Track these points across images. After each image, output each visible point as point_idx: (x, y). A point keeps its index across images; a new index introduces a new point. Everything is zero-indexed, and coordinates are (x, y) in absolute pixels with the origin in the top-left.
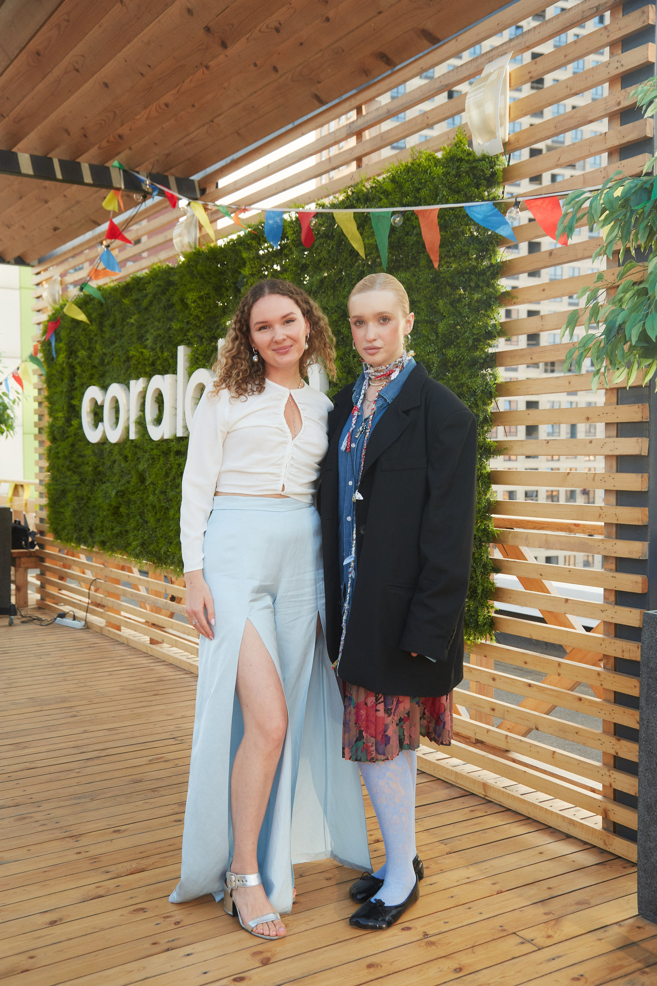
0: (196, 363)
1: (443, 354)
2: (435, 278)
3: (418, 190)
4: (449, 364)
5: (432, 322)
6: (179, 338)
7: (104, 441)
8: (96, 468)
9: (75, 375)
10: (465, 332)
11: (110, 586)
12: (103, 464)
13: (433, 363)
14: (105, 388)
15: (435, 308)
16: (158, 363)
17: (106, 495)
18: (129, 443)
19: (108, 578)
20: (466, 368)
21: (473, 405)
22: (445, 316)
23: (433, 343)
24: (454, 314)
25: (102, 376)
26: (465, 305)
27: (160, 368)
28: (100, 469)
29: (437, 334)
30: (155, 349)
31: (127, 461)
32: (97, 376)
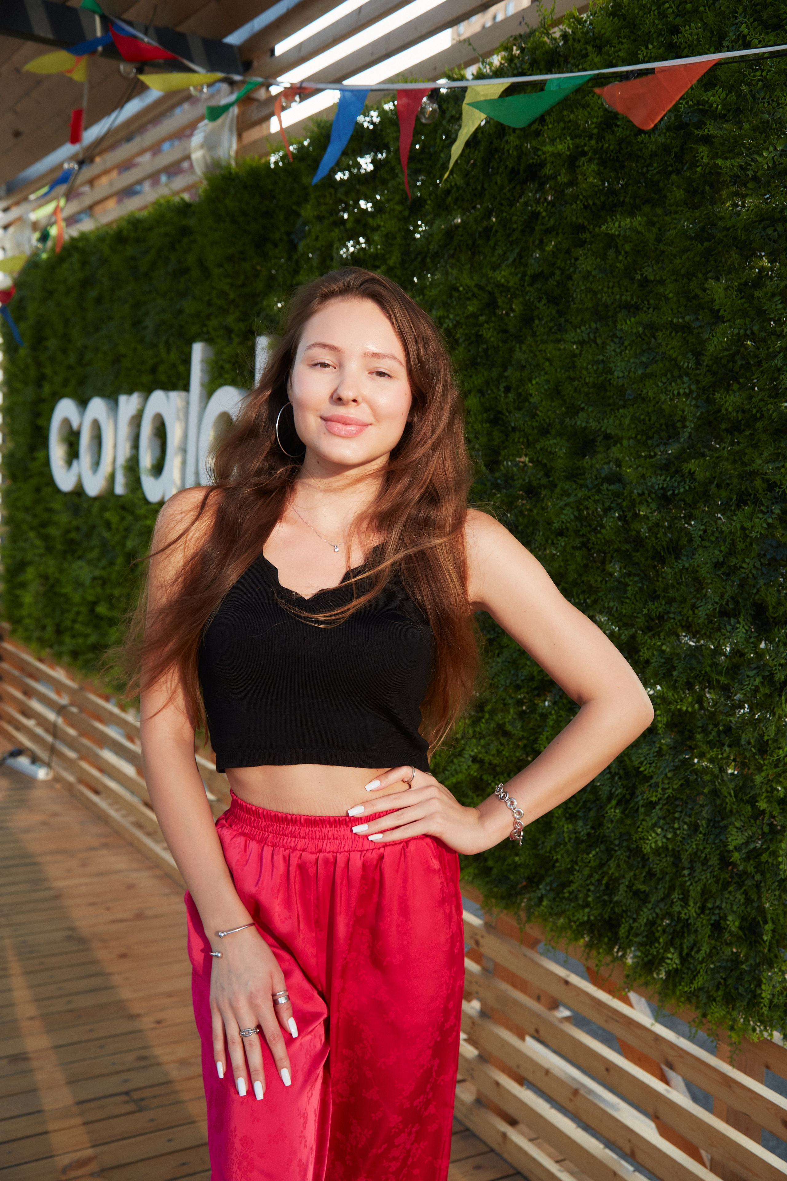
0: (220, 375)
1: (709, 401)
2: (703, 229)
3: (675, 30)
4: (724, 426)
5: (686, 328)
6: (195, 329)
7: (79, 491)
8: (67, 533)
9: (43, 377)
10: (772, 356)
13: (684, 419)
14: (83, 403)
15: (697, 296)
16: (162, 368)
17: (79, 584)
18: (113, 502)
19: (83, 708)
20: (764, 437)
21: (777, 523)
22: (723, 317)
23: (687, 375)
24: (745, 314)
25: (82, 382)
26: (774, 295)
27: (164, 378)
28: (73, 535)
29: (698, 355)
30: (156, 346)
32: (72, 382)
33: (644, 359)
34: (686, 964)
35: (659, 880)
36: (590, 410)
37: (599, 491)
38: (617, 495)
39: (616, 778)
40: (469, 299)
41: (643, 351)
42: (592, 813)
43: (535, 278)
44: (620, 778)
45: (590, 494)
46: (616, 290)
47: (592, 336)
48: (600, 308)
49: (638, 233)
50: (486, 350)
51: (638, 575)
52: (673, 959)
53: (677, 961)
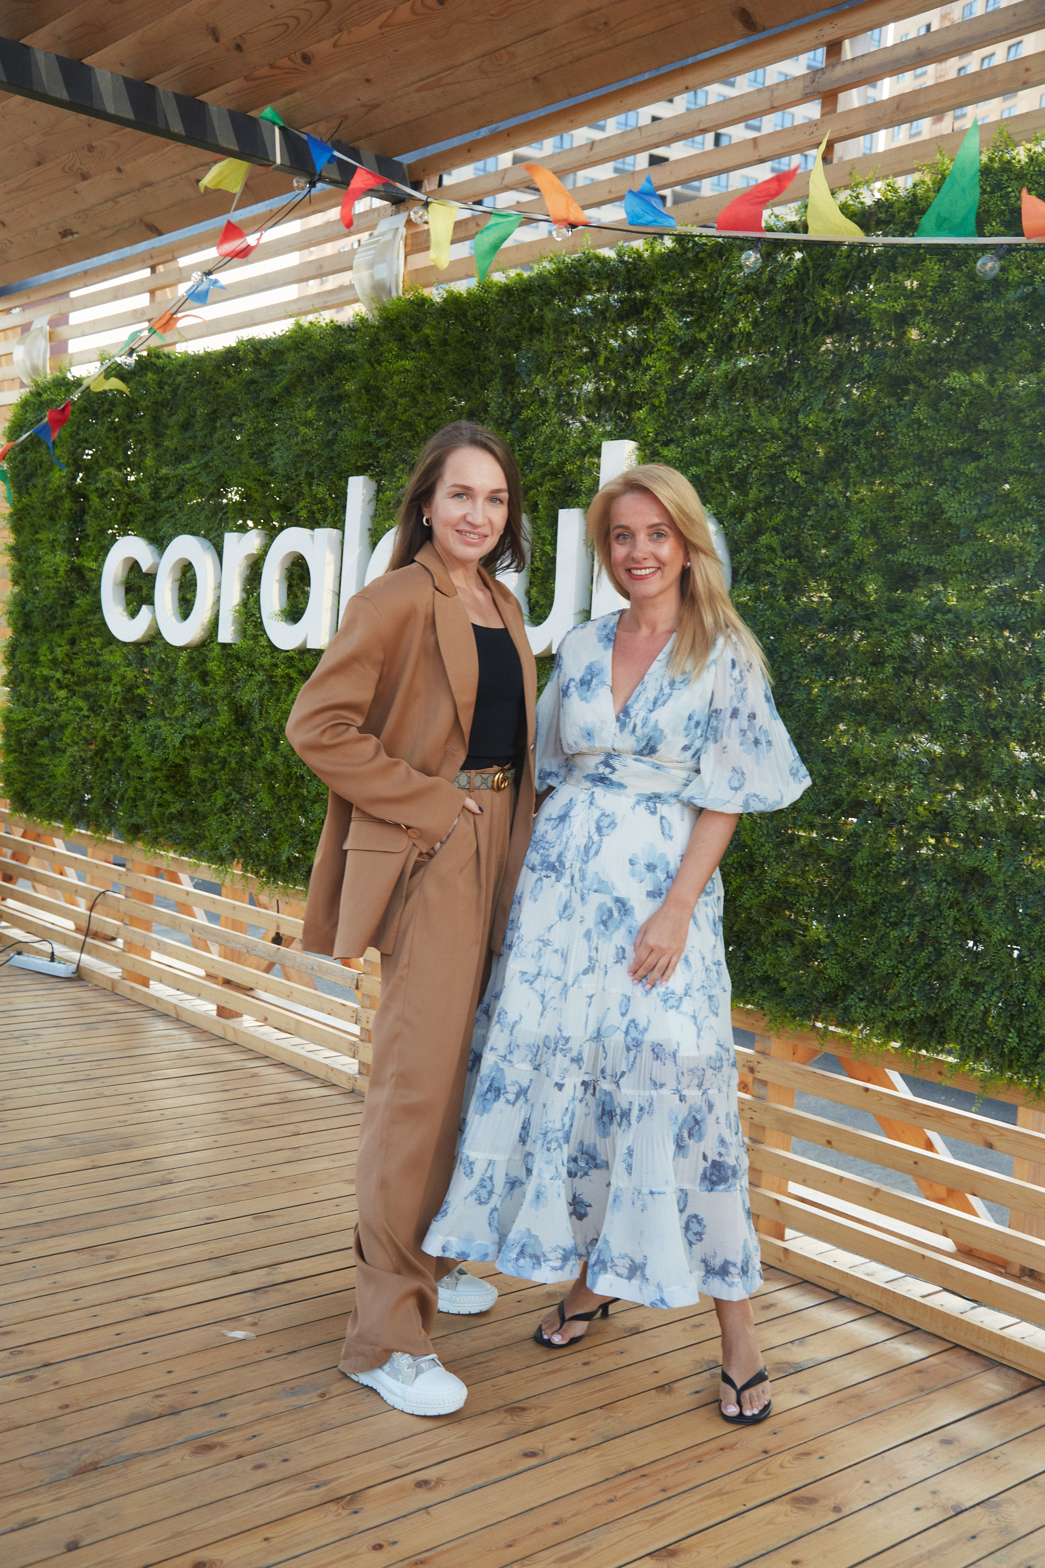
7: (153, 640)
8: (130, 689)
9: (83, 512)
11: (138, 908)
12: (148, 682)
16: (301, 503)
18: (217, 650)
19: (132, 892)
27: (303, 514)
28: (141, 691)
31: (206, 683)
32: (141, 518)
33: (979, 501)
34: (1023, 1043)
35: (995, 970)
36: (912, 547)
37: (933, 621)
38: (949, 623)
39: (944, 884)
40: (766, 441)
41: (976, 494)
42: (917, 919)
43: (847, 423)
44: (948, 883)
45: (923, 623)
46: (945, 438)
47: (916, 479)
48: (925, 454)
49: (979, 386)
50: (783, 491)
51: (970, 696)
52: (1013, 1039)
53: (1017, 1040)
